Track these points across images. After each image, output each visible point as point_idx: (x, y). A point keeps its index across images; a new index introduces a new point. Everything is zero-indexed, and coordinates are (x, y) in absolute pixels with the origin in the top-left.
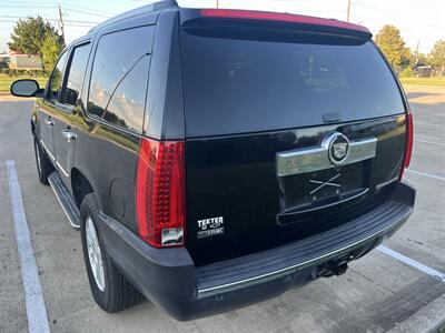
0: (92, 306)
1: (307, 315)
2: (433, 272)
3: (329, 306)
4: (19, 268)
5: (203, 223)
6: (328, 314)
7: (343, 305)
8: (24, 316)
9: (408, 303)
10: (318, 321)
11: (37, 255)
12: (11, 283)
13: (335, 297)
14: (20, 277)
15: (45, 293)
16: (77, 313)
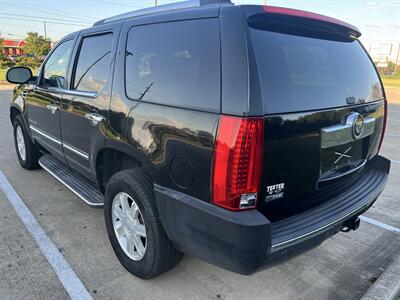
0: (124, 275)
1: (311, 267)
2: (392, 228)
3: (325, 260)
4: (37, 247)
5: (271, 188)
6: (326, 266)
7: (334, 258)
8: (62, 289)
9: (382, 253)
10: (321, 272)
11: (49, 234)
12: (36, 261)
13: (327, 252)
14: (42, 255)
15: (73, 267)
16: (113, 283)
